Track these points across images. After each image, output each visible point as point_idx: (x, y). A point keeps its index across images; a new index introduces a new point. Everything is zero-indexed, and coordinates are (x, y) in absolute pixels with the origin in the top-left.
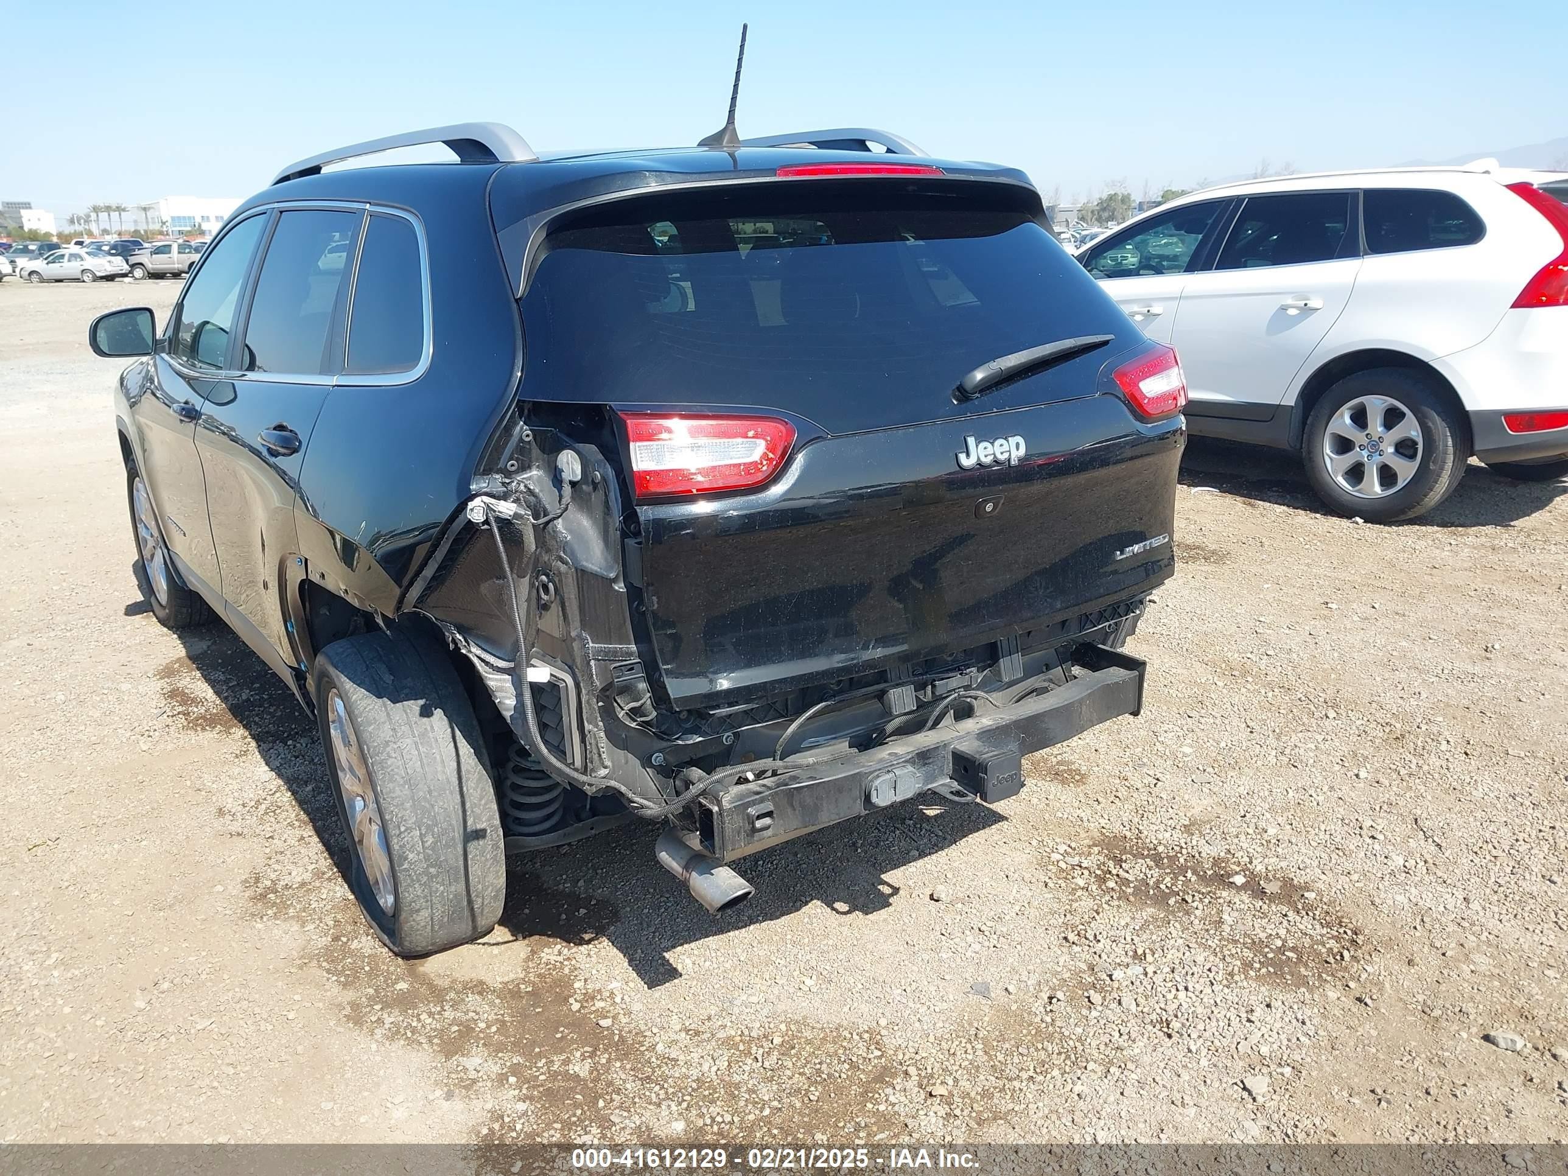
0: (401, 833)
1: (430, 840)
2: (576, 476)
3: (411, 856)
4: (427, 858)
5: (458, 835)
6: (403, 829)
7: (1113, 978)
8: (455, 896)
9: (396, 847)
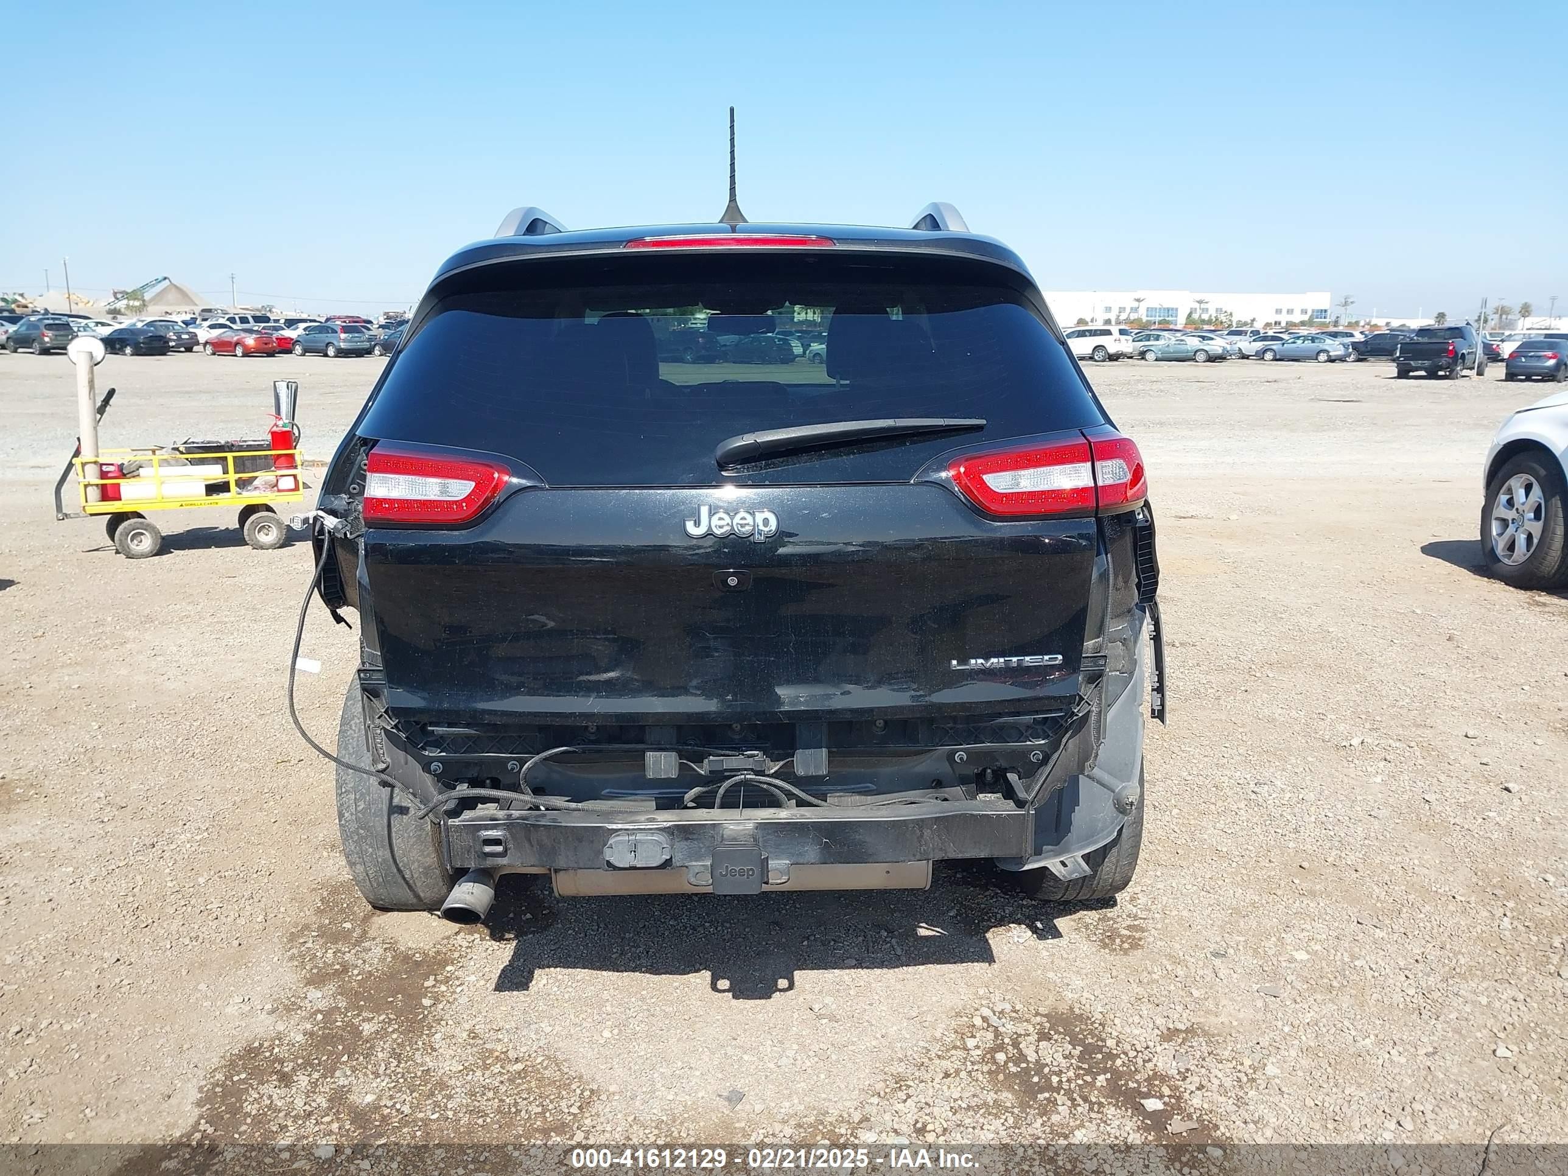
1: (361, 805)
4: (358, 819)
5: (385, 808)
8: (384, 860)
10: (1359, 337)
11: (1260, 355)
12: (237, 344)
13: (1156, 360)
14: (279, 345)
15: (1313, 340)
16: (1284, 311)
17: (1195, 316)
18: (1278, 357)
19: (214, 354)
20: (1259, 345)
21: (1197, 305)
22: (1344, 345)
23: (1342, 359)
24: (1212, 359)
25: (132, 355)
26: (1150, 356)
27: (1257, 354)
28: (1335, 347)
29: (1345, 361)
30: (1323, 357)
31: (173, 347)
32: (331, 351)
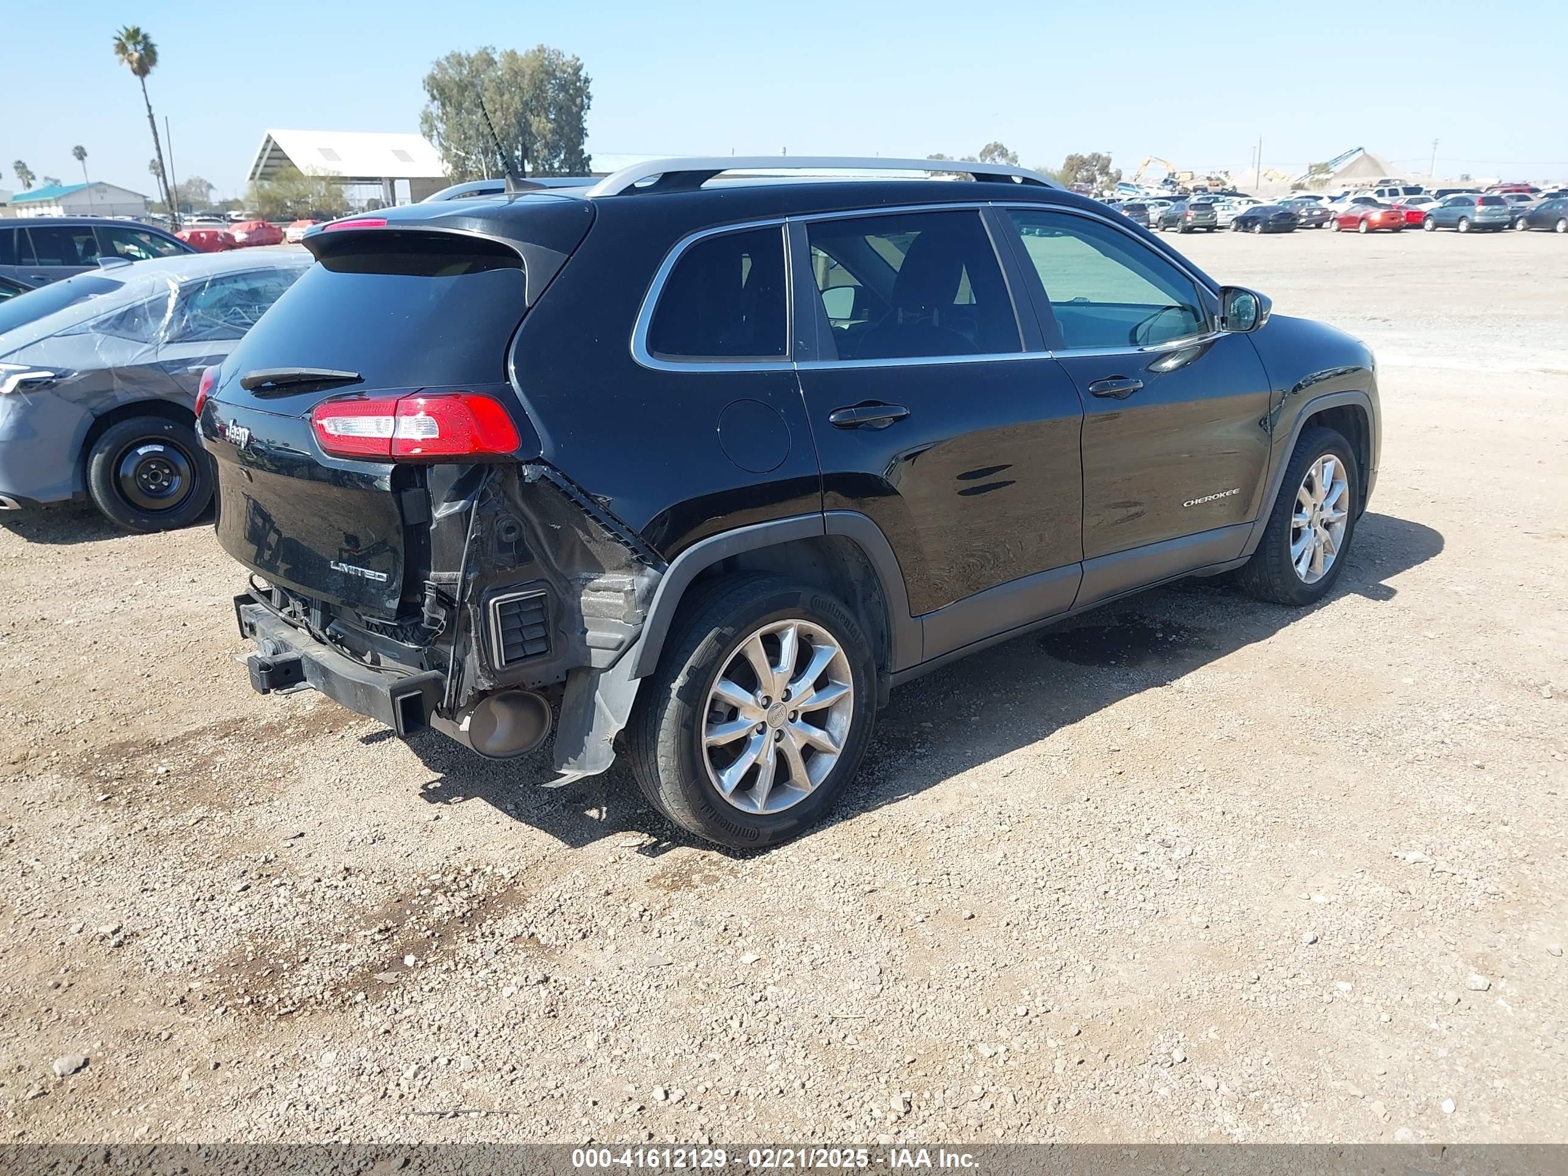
12: (1362, 219)
14: (1407, 220)
19: (1338, 230)
25: (1260, 233)
31: (1302, 224)
32: (1463, 226)
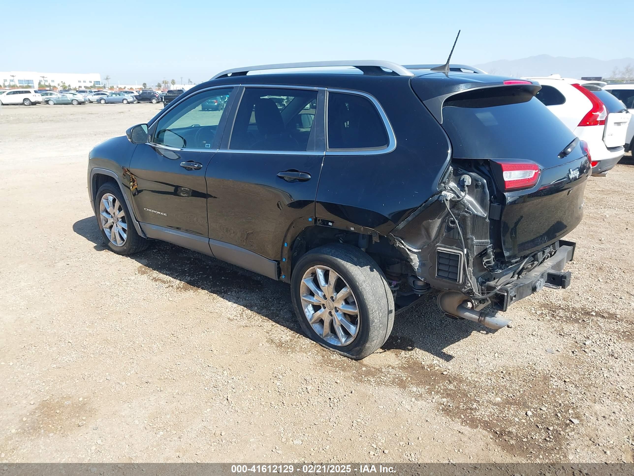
0: (373, 313)
1: (381, 314)
2: (470, 183)
3: (376, 321)
4: (380, 321)
5: (387, 312)
6: (374, 311)
7: (586, 344)
8: (383, 335)
9: (371, 318)
10: (137, 94)
11: (99, 101)
13: (54, 104)
15: (119, 95)
16: (82, 82)
17: (42, 83)
18: (107, 102)
20: (97, 97)
21: (42, 79)
22: (132, 97)
23: (132, 102)
24: (80, 103)
26: (51, 103)
27: (97, 101)
28: (129, 97)
29: (133, 103)
30: (125, 102)
